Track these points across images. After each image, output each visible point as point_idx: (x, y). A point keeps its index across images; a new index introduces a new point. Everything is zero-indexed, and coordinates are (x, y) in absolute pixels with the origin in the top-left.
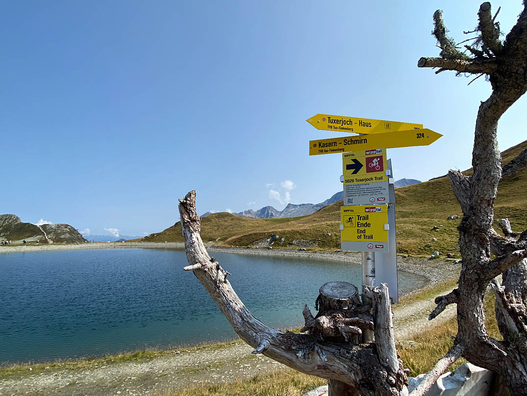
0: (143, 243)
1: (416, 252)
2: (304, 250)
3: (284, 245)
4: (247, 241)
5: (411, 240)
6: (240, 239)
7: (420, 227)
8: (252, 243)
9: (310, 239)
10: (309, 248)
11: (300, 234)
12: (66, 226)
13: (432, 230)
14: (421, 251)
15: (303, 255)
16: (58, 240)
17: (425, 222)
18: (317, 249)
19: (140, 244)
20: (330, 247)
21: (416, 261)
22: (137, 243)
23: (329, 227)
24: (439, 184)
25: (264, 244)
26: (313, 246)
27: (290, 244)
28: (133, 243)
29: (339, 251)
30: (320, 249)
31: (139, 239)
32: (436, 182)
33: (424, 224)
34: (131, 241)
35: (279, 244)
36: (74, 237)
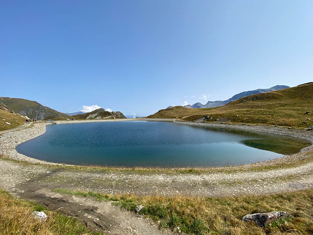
0: (147, 119)
1: (296, 126)
2: (223, 123)
3: (212, 121)
4: (193, 118)
5: (292, 119)
6: (189, 118)
7: (297, 112)
8: (195, 120)
9: (227, 118)
10: (226, 123)
11: (221, 115)
12: (119, 112)
13: (305, 114)
14: (300, 125)
15: (223, 126)
16: (117, 118)
17: (299, 109)
18: (231, 123)
19: (146, 119)
20: (238, 122)
21: (298, 131)
22: (145, 119)
23: (237, 112)
24: (306, 87)
25: (202, 120)
26: (228, 121)
27: (215, 120)
28: (144, 119)
29: (244, 124)
30: (232, 123)
31: (145, 117)
32: (303, 87)
33: (299, 110)
34: (143, 118)
35: (209, 121)
36: (122, 116)
